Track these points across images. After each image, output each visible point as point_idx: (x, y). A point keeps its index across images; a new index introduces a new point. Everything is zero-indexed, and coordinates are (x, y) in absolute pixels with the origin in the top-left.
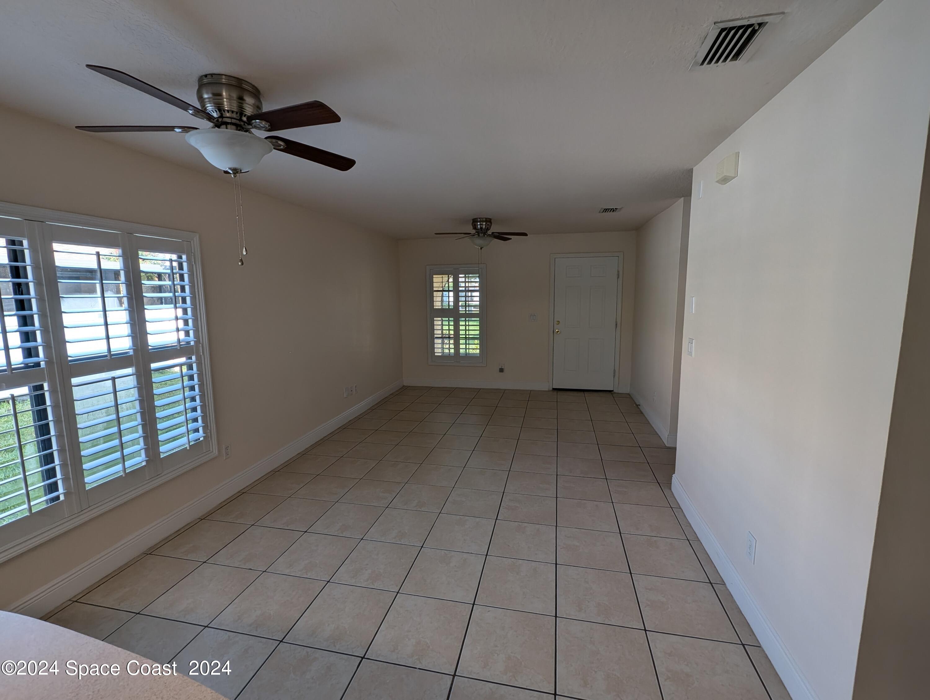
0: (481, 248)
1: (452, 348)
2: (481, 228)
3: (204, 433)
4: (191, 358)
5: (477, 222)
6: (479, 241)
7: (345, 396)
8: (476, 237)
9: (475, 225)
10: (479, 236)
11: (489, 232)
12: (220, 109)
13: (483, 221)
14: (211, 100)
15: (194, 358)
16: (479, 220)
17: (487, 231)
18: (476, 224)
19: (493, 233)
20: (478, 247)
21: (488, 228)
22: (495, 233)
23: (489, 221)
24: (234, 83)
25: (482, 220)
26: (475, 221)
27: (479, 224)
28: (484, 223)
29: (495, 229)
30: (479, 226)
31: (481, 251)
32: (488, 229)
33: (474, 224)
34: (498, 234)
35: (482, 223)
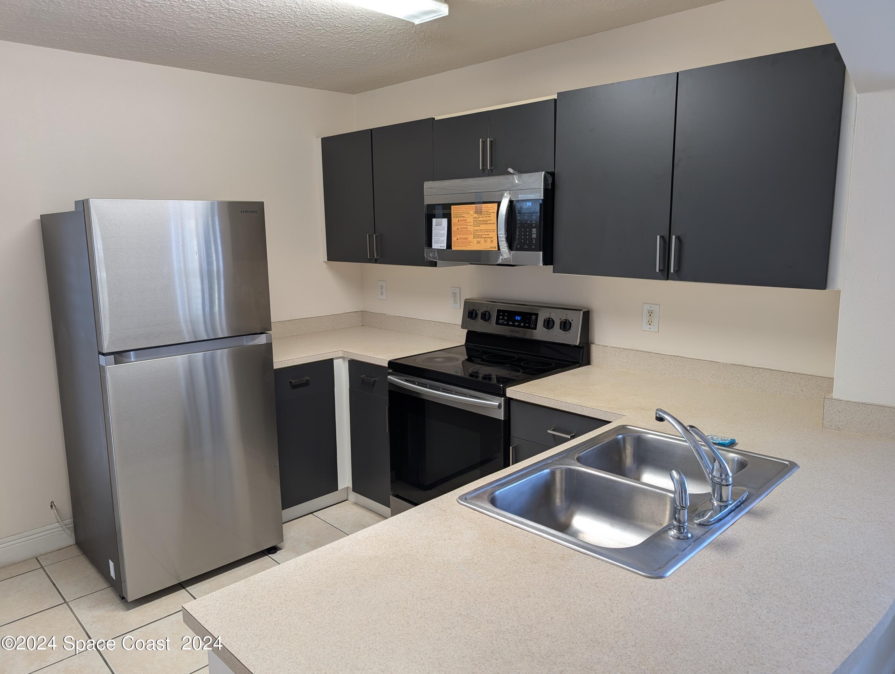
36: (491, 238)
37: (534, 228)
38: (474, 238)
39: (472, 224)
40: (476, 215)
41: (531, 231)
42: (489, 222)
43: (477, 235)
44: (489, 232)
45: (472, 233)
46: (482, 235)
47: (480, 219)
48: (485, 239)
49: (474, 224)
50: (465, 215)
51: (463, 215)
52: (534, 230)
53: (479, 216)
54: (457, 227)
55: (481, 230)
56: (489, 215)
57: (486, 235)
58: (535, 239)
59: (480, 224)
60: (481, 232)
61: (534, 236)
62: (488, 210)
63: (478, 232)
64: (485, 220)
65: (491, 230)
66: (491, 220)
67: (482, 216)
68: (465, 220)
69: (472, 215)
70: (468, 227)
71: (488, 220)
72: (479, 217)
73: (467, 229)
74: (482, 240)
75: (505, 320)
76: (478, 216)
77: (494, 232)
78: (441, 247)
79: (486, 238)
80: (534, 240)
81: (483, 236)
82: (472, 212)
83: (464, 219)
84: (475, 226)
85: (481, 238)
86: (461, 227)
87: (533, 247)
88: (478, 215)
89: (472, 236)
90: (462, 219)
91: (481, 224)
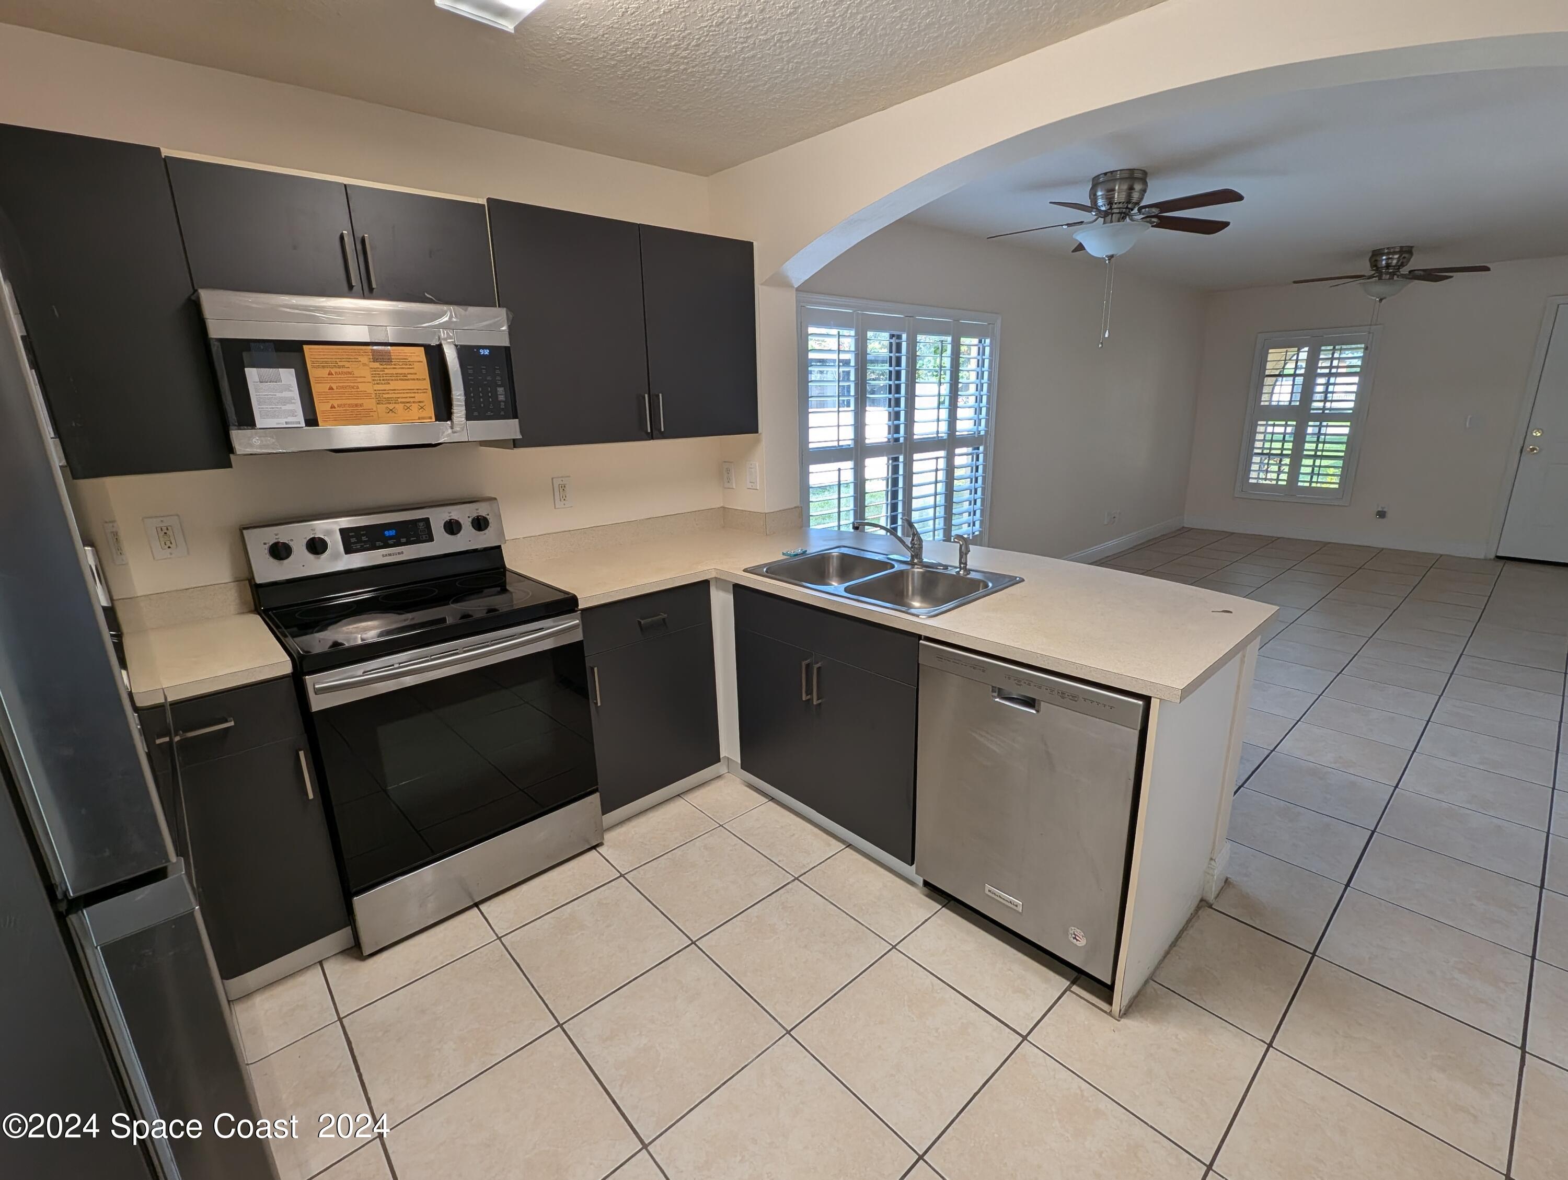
0: (1381, 300)
1: (1285, 473)
2: (1388, 266)
3: (980, 527)
4: (978, 449)
5: (1383, 254)
6: (1380, 288)
7: (1106, 523)
8: (1375, 282)
9: (1376, 261)
10: (1380, 279)
11: (1404, 271)
12: (1110, 203)
13: (1395, 253)
14: (1104, 196)
15: (981, 448)
16: (1386, 251)
17: (1399, 269)
18: (1378, 258)
19: (1410, 272)
20: (1374, 298)
21: (1402, 263)
22: (1416, 272)
23: (1407, 252)
24: (1127, 175)
25: (1392, 250)
26: (1376, 255)
27: (1384, 258)
28: (1396, 256)
29: (1417, 263)
30: (1384, 262)
31: (1380, 306)
32: (1401, 265)
33: (1373, 260)
34: (1422, 273)
35: (1391, 256)
36: (420, 402)
37: (500, 386)
38: (378, 404)
39: (370, 380)
40: (377, 365)
41: (496, 391)
42: (409, 377)
43: (385, 398)
44: (415, 393)
45: (373, 396)
46: (399, 398)
47: (387, 371)
48: (407, 405)
49: (373, 380)
50: (347, 364)
51: (340, 364)
52: (500, 390)
53: (385, 366)
54: (329, 384)
55: (395, 390)
56: (410, 365)
57: (407, 398)
58: (503, 401)
59: (389, 380)
60: (394, 393)
61: (501, 398)
62: (405, 357)
63: (388, 393)
64: (402, 374)
65: (418, 390)
66: (416, 374)
67: (392, 366)
68: (350, 373)
69: (364, 365)
70: (360, 385)
71: (408, 374)
72: (386, 368)
73: (358, 388)
74: (400, 407)
75: (365, 542)
76: (382, 367)
77: (424, 392)
78: (286, 423)
79: (408, 403)
80: (503, 404)
81: (400, 400)
82: (364, 359)
83: (345, 370)
84: (378, 384)
85: (395, 403)
86: (338, 385)
87: (502, 413)
88: (381, 365)
89: (374, 400)
90: (340, 370)
91: (392, 380)
